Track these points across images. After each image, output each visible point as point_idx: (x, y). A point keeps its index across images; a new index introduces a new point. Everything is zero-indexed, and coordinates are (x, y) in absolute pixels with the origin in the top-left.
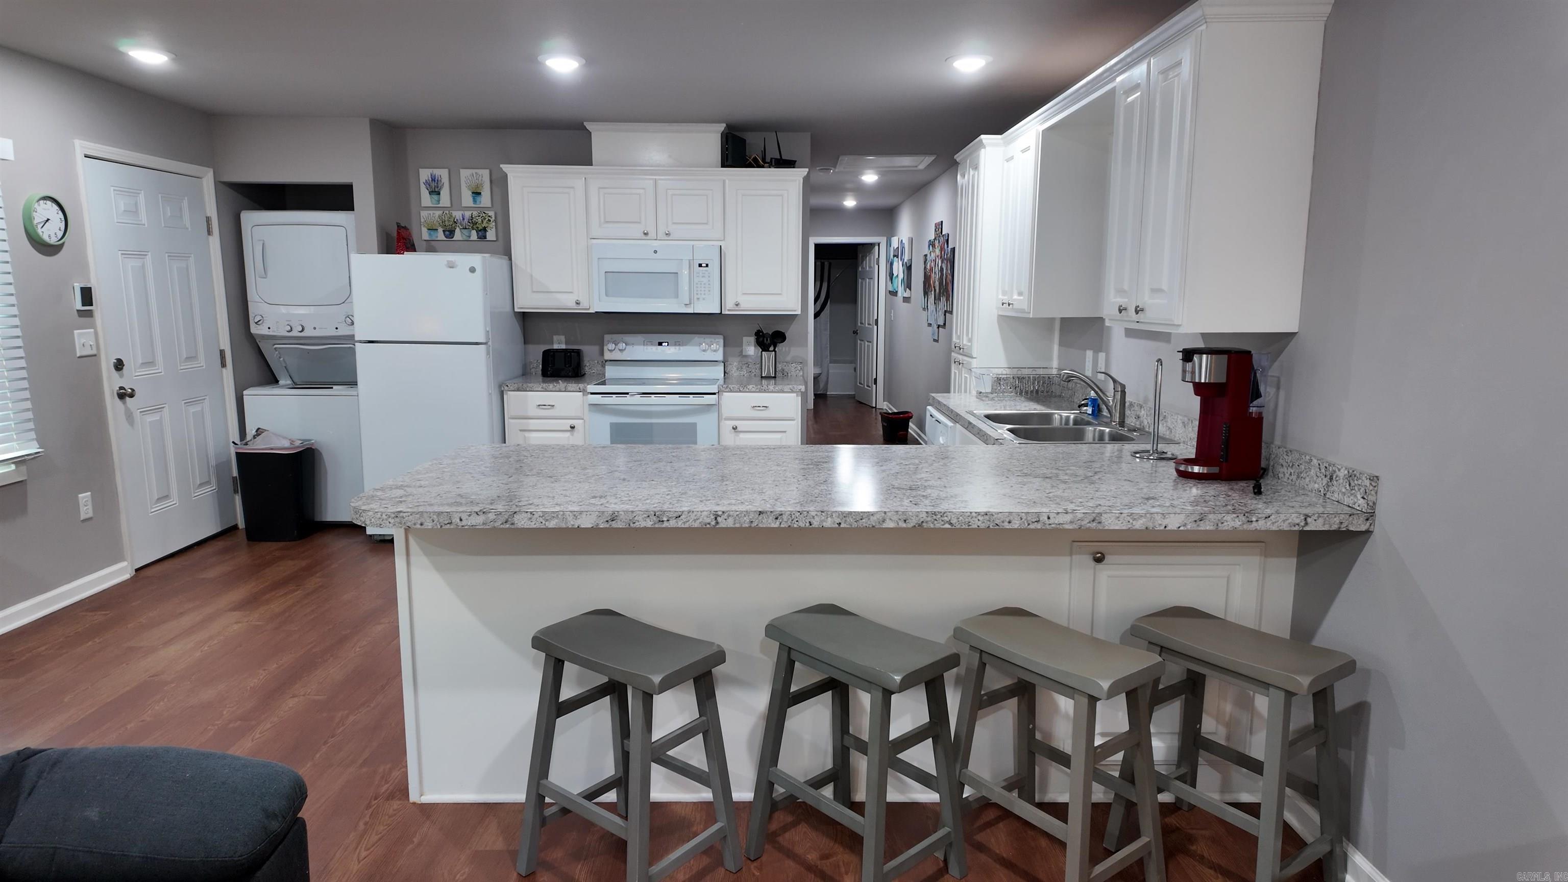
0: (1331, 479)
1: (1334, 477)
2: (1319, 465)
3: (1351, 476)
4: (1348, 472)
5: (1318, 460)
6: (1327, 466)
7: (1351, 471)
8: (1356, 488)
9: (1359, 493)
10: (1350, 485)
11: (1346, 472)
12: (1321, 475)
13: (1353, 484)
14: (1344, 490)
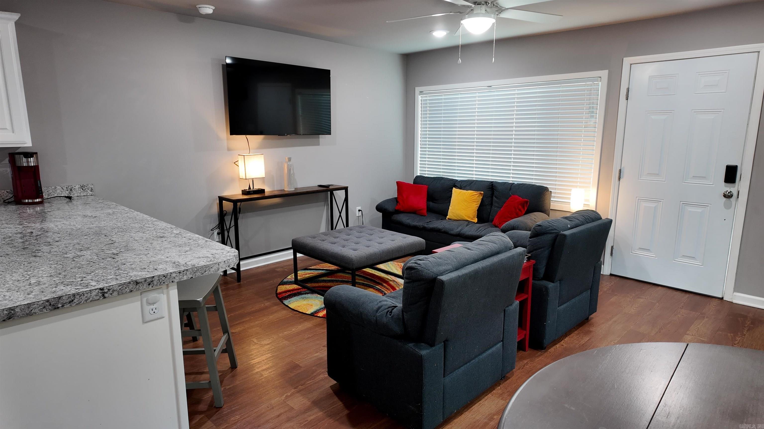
0: (71, 190)
1: (73, 189)
2: (62, 188)
3: (82, 187)
4: (81, 186)
5: (60, 186)
6: (67, 187)
7: (82, 185)
8: (87, 189)
9: (88, 190)
10: (83, 189)
11: (79, 186)
12: (65, 191)
13: (84, 189)
14: (80, 192)
